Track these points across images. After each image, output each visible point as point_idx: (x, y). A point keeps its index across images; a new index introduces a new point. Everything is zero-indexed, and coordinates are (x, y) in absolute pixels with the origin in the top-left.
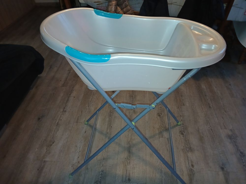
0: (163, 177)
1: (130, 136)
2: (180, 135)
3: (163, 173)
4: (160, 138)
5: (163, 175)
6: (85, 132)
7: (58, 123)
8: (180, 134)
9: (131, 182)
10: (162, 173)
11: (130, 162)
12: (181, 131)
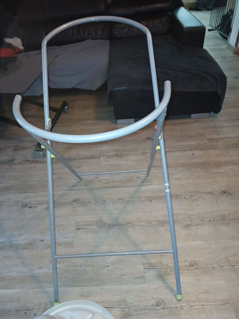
0: (80, 267)
1: (139, 224)
2: (154, 298)
3: (85, 268)
4: (143, 264)
5: (83, 268)
6: (138, 177)
7: (146, 153)
8: (156, 299)
9: (76, 230)
10: (87, 267)
11: (101, 227)
12: (163, 302)
